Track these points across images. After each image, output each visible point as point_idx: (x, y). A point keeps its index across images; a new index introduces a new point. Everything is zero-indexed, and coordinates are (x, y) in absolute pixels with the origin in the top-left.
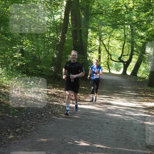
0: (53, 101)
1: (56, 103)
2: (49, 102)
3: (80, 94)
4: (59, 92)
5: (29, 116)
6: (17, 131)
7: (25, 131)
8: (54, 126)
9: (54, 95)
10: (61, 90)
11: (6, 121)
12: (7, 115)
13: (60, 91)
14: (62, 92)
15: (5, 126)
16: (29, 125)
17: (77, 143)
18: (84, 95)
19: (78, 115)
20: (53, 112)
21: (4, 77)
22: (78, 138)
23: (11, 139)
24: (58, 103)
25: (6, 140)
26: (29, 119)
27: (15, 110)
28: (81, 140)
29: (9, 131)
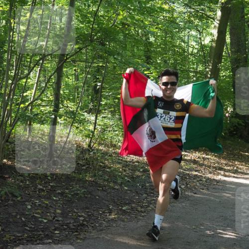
0: (191, 170)
1: (197, 173)
2: (185, 170)
3: (239, 163)
4: (203, 158)
5: (147, 189)
6: (124, 208)
7: (137, 210)
8: (187, 206)
9: (195, 162)
10: (207, 155)
11: (108, 193)
12: (111, 184)
13: (206, 157)
14: (208, 159)
15: (105, 200)
16: (144, 201)
17: (220, 233)
18: (246, 164)
19: (231, 192)
20: (189, 186)
21: (116, 131)
22: (225, 225)
23: (112, 219)
24: (199, 173)
25: (104, 220)
26: (146, 194)
27: (126, 178)
28: (229, 230)
29: (110, 207)
